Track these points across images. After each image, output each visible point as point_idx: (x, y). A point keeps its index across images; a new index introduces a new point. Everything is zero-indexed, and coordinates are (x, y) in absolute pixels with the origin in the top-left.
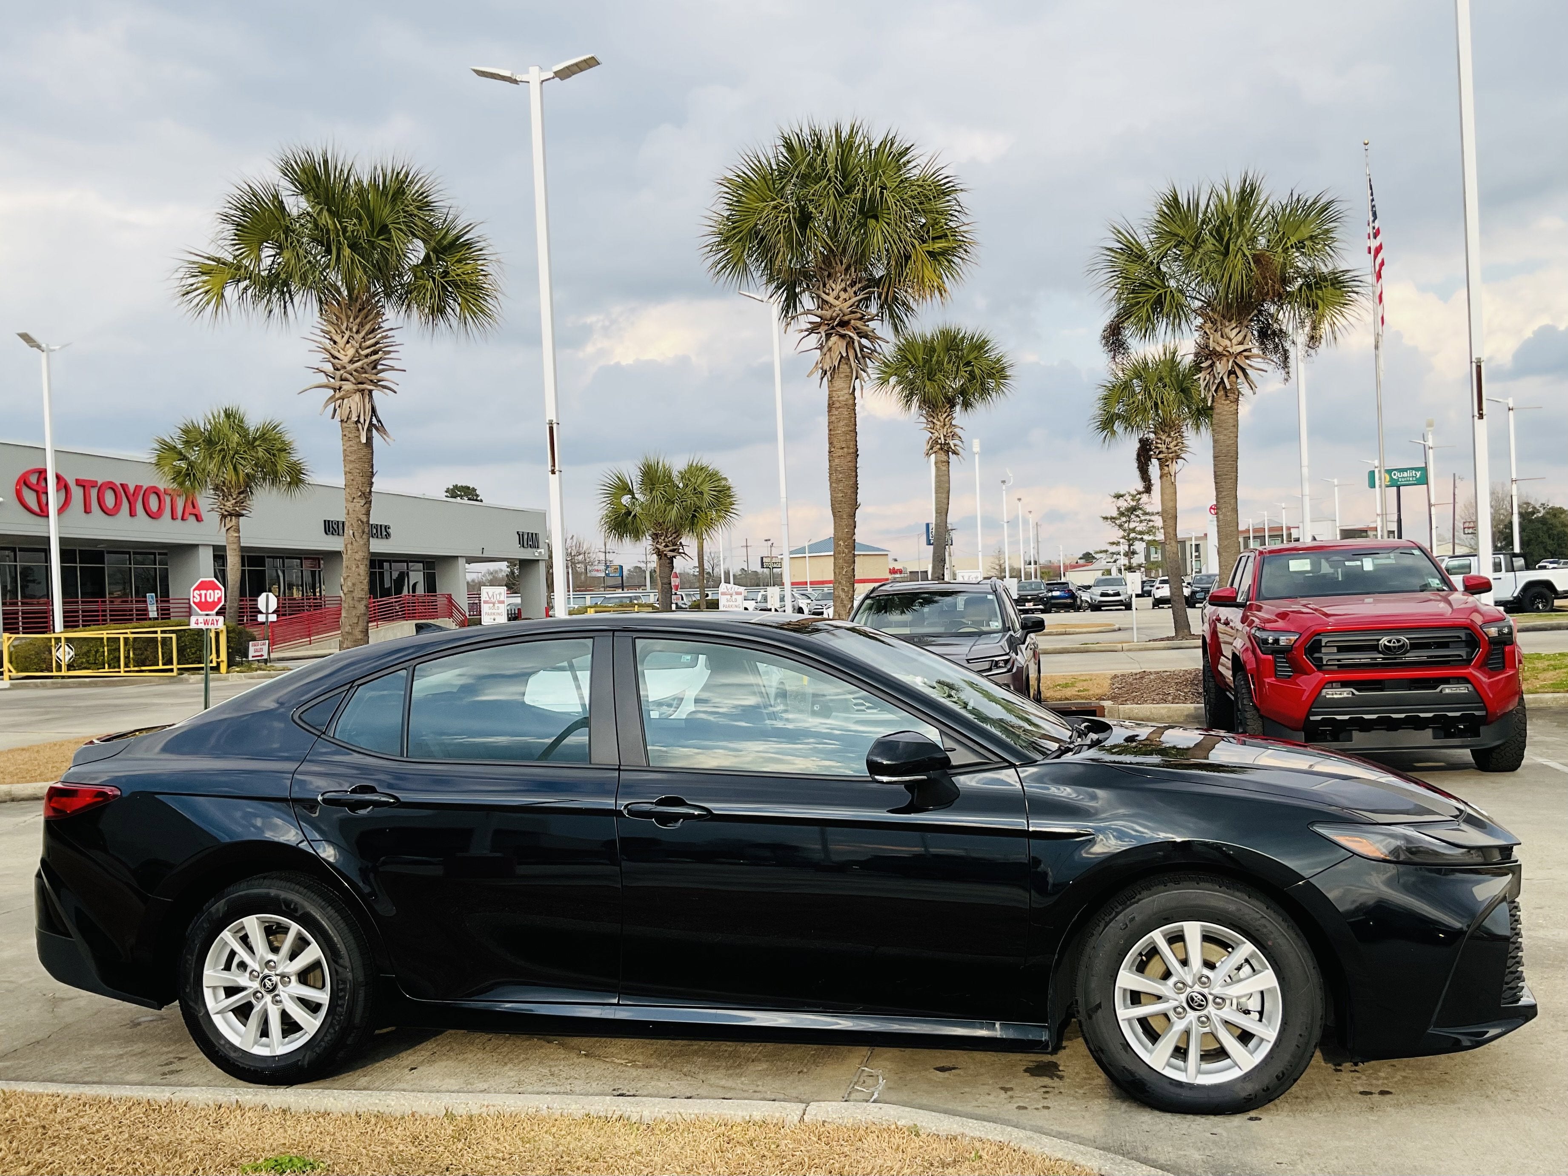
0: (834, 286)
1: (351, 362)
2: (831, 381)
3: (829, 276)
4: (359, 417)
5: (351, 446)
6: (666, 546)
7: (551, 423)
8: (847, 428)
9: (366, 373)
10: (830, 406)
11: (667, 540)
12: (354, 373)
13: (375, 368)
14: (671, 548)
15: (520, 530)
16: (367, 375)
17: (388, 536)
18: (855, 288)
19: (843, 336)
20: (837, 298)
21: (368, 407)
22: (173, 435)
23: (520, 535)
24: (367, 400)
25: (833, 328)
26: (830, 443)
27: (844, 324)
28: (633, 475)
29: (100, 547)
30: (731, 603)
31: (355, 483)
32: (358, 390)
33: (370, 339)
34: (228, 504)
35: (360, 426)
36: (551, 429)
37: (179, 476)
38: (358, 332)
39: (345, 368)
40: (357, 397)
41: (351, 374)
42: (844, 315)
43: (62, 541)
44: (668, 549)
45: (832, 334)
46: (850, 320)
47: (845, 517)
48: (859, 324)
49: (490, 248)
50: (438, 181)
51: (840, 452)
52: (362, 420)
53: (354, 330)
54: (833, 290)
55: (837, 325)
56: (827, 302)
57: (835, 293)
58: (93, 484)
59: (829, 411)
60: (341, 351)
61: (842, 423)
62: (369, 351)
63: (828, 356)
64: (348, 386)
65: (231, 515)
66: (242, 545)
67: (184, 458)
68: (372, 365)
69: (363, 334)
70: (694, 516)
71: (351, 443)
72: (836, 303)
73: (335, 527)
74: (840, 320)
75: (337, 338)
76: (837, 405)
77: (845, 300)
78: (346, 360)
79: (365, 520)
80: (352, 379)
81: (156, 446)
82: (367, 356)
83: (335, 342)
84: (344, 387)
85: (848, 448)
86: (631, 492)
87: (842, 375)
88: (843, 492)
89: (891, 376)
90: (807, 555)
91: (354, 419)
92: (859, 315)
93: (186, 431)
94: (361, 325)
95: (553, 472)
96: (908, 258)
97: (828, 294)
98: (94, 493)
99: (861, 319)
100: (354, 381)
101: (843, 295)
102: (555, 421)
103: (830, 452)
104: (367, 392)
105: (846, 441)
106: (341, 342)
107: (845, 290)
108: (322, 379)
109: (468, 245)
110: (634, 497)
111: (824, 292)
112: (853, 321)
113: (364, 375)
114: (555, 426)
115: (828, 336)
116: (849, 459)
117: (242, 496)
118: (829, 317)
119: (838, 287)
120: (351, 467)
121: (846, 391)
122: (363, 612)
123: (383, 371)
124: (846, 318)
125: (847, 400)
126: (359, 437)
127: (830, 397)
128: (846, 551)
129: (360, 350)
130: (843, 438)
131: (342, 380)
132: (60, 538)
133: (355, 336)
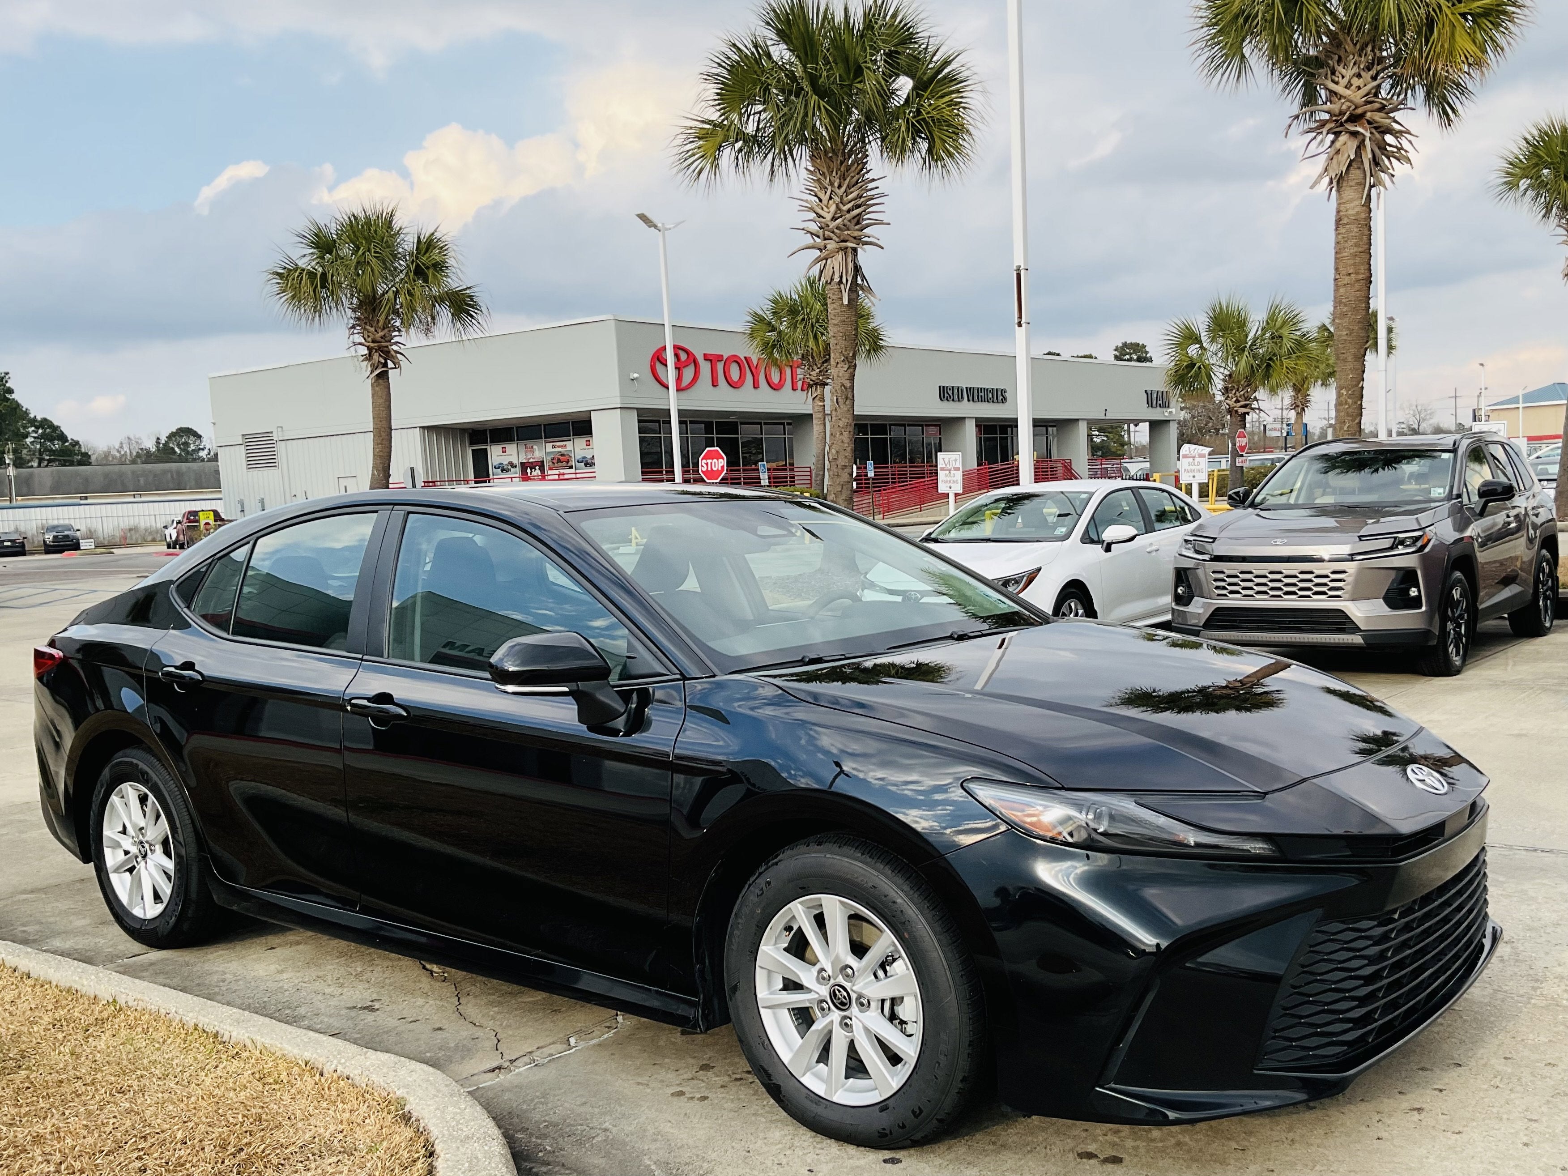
0: (1344, 71)
1: (834, 219)
2: (1338, 191)
3: (1340, 60)
4: (841, 277)
5: (835, 309)
6: (1237, 401)
7: (1018, 269)
8: (1356, 249)
9: (848, 230)
10: (1338, 222)
11: (1238, 394)
12: (836, 231)
13: (858, 223)
14: (1242, 403)
15: (1149, 389)
16: (849, 232)
17: (1004, 400)
18: (1373, 72)
19: (1354, 134)
20: (1348, 86)
21: (851, 265)
22: (764, 308)
23: (1149, 394)
24: (850, 259)
25: (1342, 125)
26: (1337, 269)
27: (1355, 118)
28: (1201, 323)
29: (732, 419)
30: (1194, 467)
31: (838, 347)
32: (841, 249)
33: (852, 193)
34: (814, 373)
35: (842, 287)
36: (1019, 276)
37: (768, 347)
38: (840, 187)
39: (828, 226)
40: (840, 256)
41: (833, 232)
42: (1356, 108)
43: (681, 412)
44: (1239, 404)
45: (1341, 132)
46: (1365, 112)
47: (1349, 359)
48: (1378, 117)
49: (975, 77)
50: (920, 9)
51: (1347, 280)
52: (844, 281)
53: (836, 184)
54: (1343, 77)
55: (1346, 121)
56: (1336, 94)
57: (1346, 80)
58: (720, 358)
59: (1336, 230)
60: (825, 208)
61: (1350, 243)
62: (850, 205)
63: (1335, 161)
64: (832, 245)
65: (816, 384)
66: (855, 413)
67: (773, 329)
68: (856, 220)
69: (843, 189)
70: (1269, 366)
71: (835, 305)
72: (1347, 92)
73: (950, 393)
74: (1351, 115)
75: (821, 195)
76: (1345, 221)
77: (1359, 88)
78: (829, 217)
79: (848, 385)
80: (835, 237)
81: (749, 319)
82: (849, 211)
83: (820, 200)
84: (828, 247)
85: (1357, 273)
86: (1198, 341)
87: (1353, 183)
88: (1348, 329)
89: (1521, 178)
90: (1521, 405)
91: (837, 279)
92: (1377, 105)
93: (775, 302)
94: (843, 177)
95: (1020, 325)
96: (1430, 24)
97: (1337, 83)
98: (720, 366)
99: (1382, 109)
100: (837, 240)
101: (1356, 82)
102: (1022, 267)
103: (1335, 280)
104: (850, 250)
105: (1354, 265)
106: (825, 198)
107: (1359, 76)
108: (809, 240)
109: (951, 79)
110: (1202, 347)
111: (1333, 81)
112: (1369, 115)
113: (846, 233)
114: (1022, 273)
115: (1337, 134)
116: (1357, 286)
117: (825, 365)
118: (1337, 112)
119: (1349, 73)
120: (835, 330)
121: (1357, 203)
122: (846, 480)
123: (868, 226)
124: (1359, 111)
125: (1358, 213)
126: (841, 299)
127: (1338, 212)
128: (1350, 401)
129: (841, 205)
130: (1351, 262)
131: (825, 239)
132: (679, 410)
133: (837, 190)
